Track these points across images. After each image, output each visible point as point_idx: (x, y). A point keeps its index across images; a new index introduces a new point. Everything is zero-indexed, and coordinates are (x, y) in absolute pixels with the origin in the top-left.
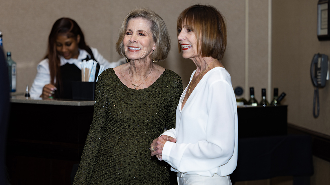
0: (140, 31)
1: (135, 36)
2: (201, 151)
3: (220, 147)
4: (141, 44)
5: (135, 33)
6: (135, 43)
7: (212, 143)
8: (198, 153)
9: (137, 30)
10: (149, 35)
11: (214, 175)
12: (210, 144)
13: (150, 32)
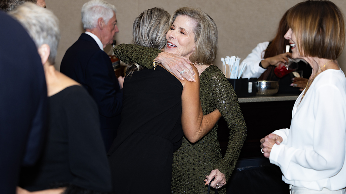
0: (182, 29)
1: (176, 33)
2: (307, 161)
3: (325, 160)
4: (179, 41)
5: (177, 30)
6: (172, 38)
7: (318, 154)
8: (303, 162)
9: (179, 27)
10: (190, 35)
11: (322, 189)
12: (316, 155)
13: (192, 32)
